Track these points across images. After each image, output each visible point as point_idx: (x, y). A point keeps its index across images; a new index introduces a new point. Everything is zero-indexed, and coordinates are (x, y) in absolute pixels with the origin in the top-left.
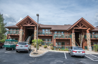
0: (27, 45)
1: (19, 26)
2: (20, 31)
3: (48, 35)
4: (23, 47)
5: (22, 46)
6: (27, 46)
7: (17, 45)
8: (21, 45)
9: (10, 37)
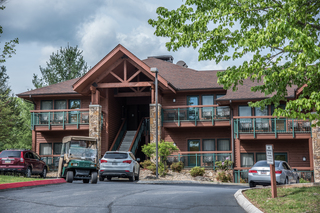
0: (128, 159)
1: (86, 92)
2: (91, 113)
3: (211, 125)
4: (119, 165)
5: (115, 163)
6: (129, 162)
7: (103, 161)
8: (113, 160)
9: (44, 140)
